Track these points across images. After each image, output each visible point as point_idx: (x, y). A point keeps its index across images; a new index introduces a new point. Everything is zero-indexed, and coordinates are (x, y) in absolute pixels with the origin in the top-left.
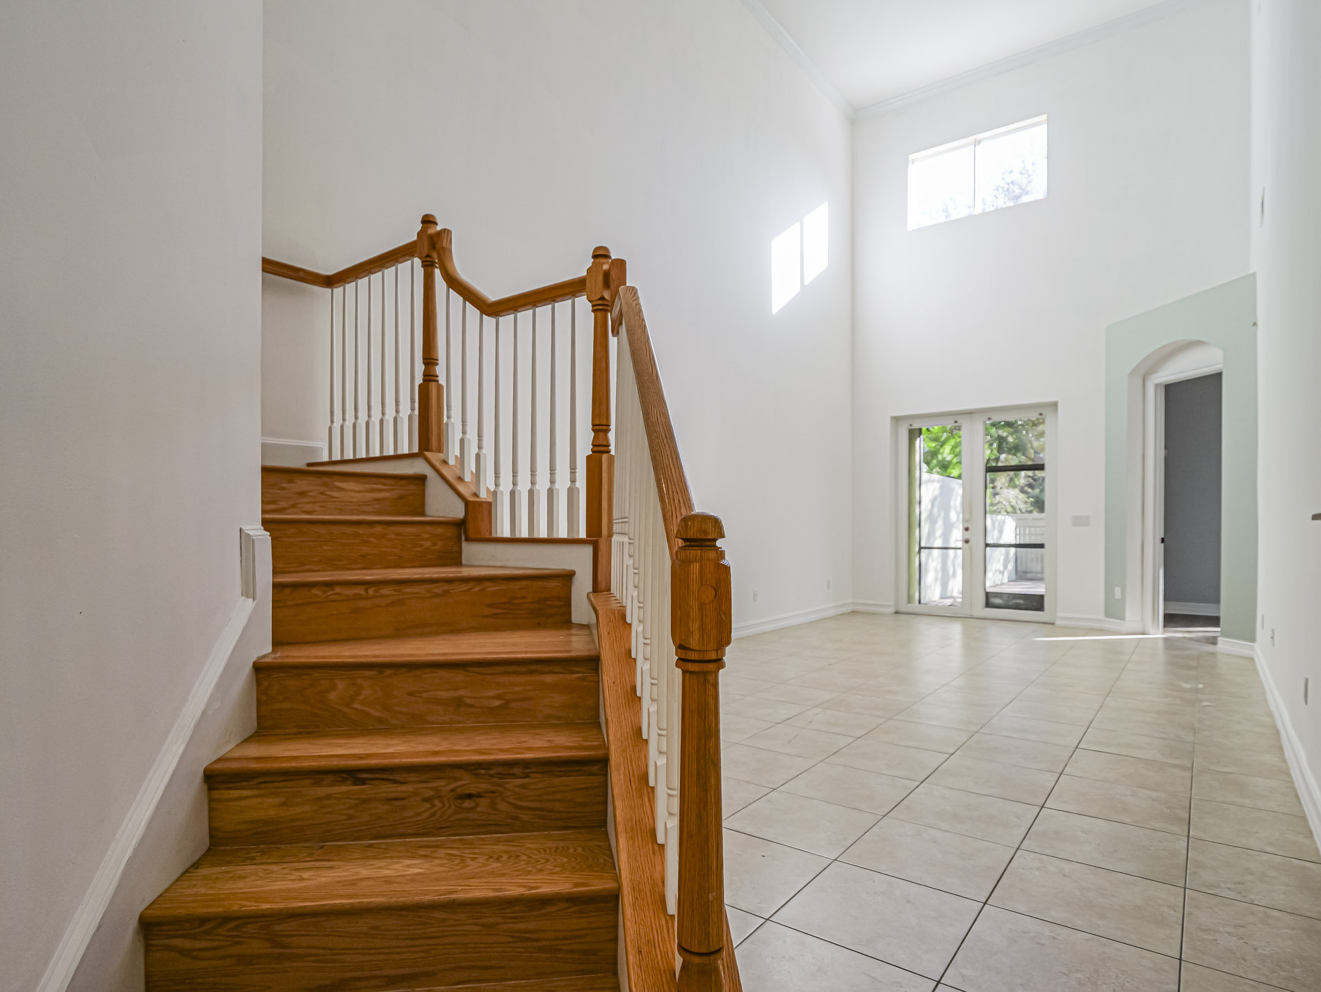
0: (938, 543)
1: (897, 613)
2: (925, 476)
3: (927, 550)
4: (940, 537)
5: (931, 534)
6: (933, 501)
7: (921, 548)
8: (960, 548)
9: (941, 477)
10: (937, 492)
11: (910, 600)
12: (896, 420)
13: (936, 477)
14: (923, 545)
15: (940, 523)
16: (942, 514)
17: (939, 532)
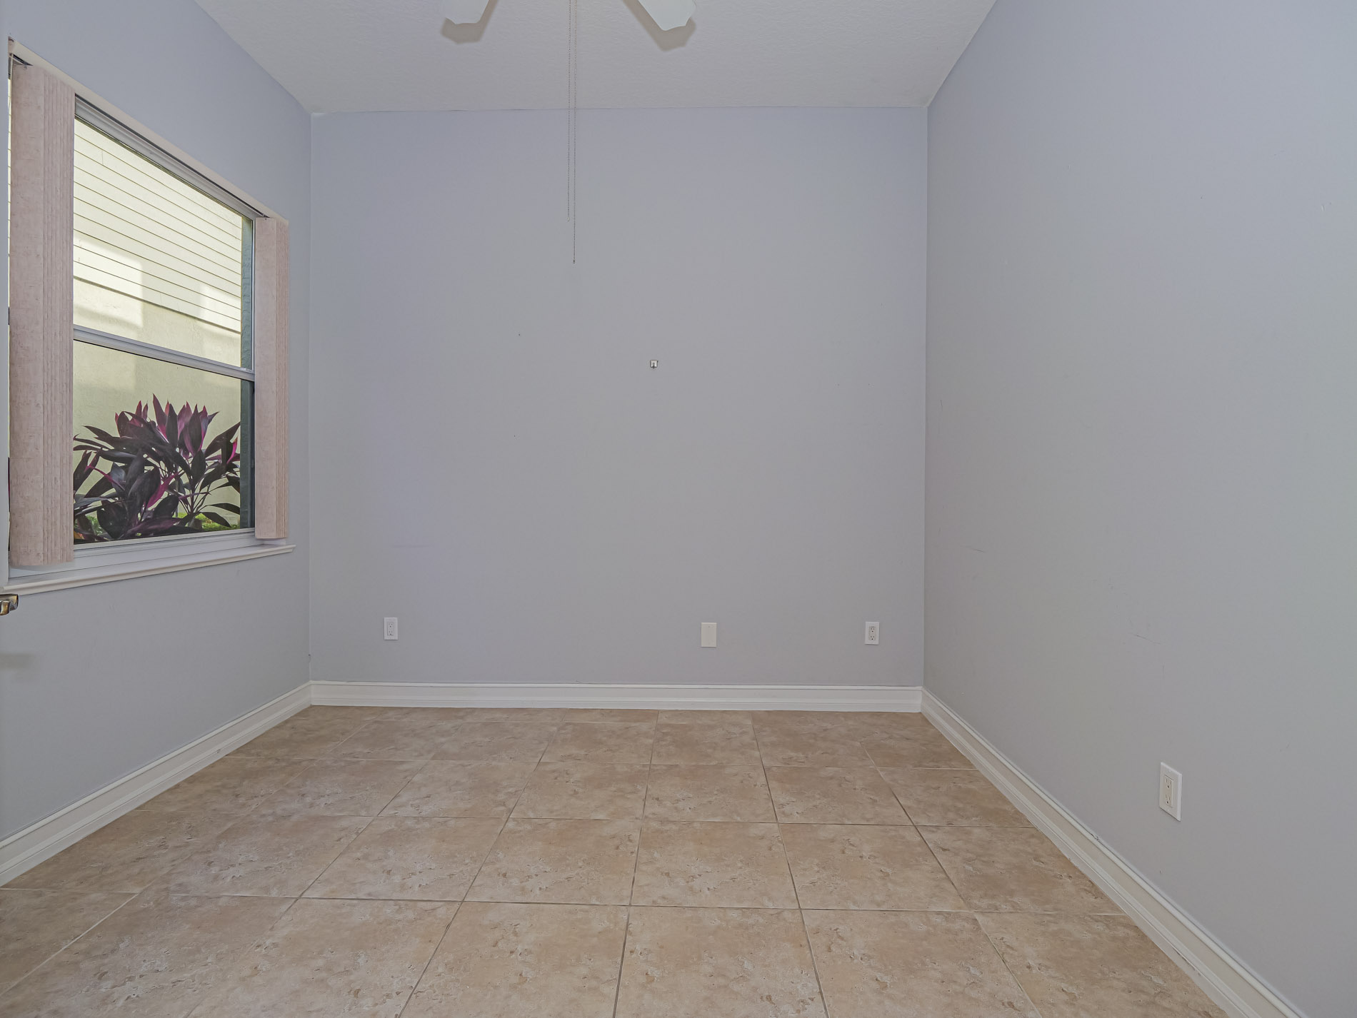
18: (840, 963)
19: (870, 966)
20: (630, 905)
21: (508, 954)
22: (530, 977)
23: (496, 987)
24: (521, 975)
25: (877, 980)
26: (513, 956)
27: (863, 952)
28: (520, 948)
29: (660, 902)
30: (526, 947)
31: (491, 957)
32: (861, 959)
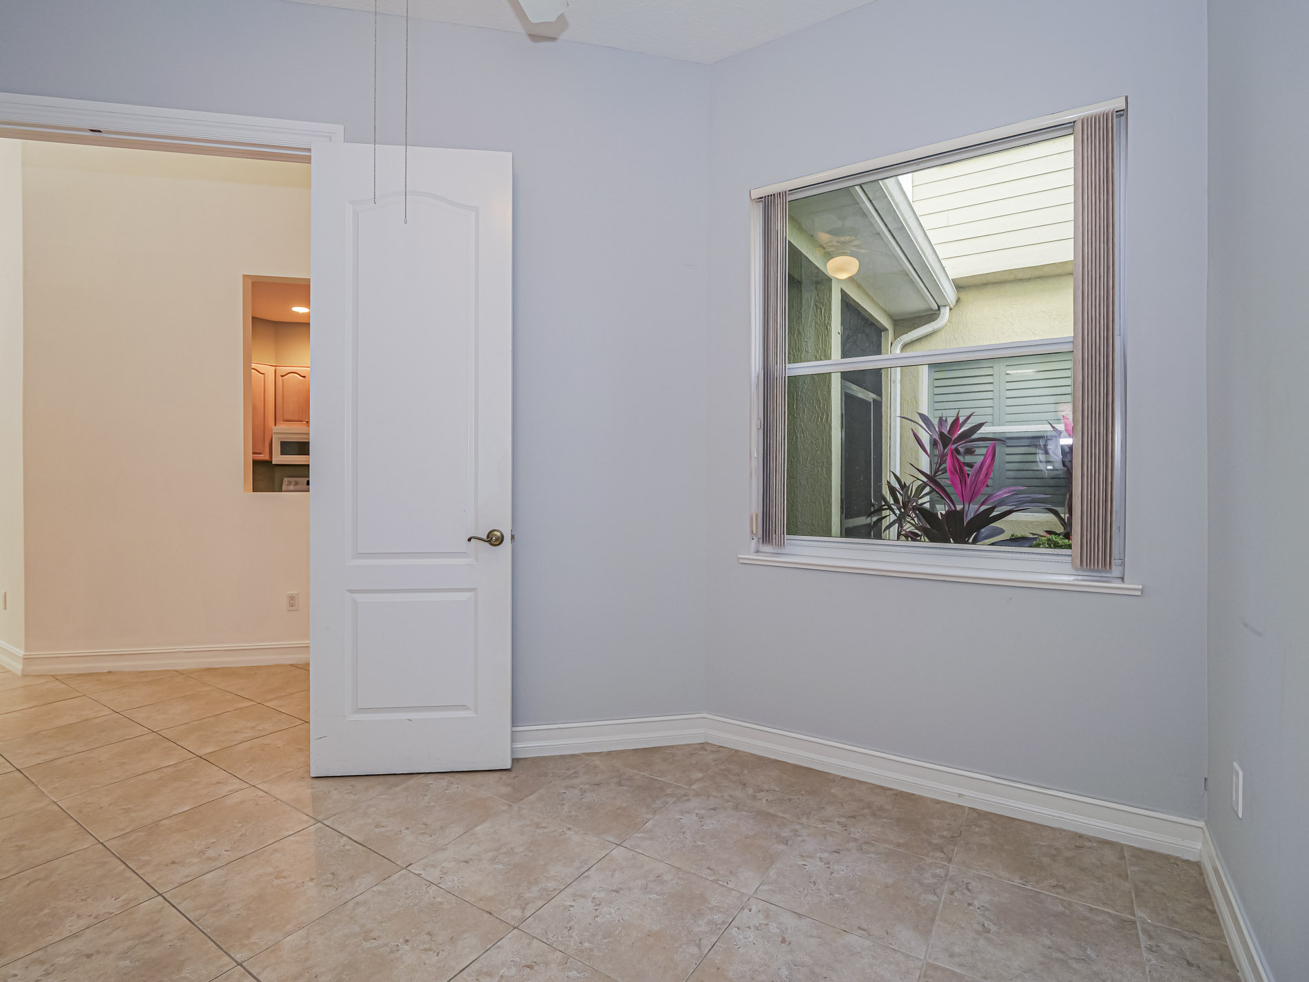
18: (413, 931)
19: (386, 945)
25: (375, 939)
27: (401, 952)
32: (398, 945)
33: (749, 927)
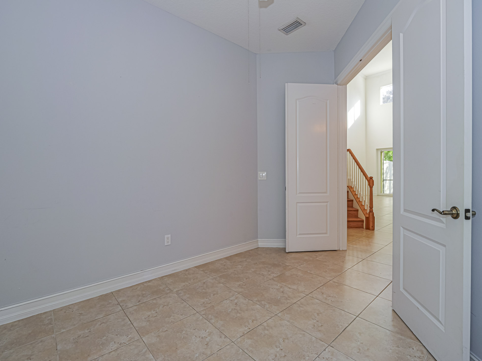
0: (388, 179)
1: (378, 195)
2: (385, 162)
3: (385, 181)
4: (389, 177)
5: (386, 176)
6: (387, 168)
7: (383, 180)
8: (392, 180)
9: (389, 162)
10: (388, 166)
11: (381, 192)
12: (377, 150)
13: (388, 162)
14: (384, 179)
15: (389, 173)
16: (389, 171)
17: (388, 176)
20: (232, 342)
21: (283, 350)
22: (281, 339)
23: (293, 342)
24: (284, 341)
26: (282, 348)
28: (278, 349)
29: (223, 336)
30: (276, 348)
31: (289, 352)
33: (324, 358)
